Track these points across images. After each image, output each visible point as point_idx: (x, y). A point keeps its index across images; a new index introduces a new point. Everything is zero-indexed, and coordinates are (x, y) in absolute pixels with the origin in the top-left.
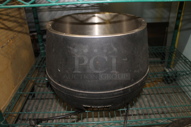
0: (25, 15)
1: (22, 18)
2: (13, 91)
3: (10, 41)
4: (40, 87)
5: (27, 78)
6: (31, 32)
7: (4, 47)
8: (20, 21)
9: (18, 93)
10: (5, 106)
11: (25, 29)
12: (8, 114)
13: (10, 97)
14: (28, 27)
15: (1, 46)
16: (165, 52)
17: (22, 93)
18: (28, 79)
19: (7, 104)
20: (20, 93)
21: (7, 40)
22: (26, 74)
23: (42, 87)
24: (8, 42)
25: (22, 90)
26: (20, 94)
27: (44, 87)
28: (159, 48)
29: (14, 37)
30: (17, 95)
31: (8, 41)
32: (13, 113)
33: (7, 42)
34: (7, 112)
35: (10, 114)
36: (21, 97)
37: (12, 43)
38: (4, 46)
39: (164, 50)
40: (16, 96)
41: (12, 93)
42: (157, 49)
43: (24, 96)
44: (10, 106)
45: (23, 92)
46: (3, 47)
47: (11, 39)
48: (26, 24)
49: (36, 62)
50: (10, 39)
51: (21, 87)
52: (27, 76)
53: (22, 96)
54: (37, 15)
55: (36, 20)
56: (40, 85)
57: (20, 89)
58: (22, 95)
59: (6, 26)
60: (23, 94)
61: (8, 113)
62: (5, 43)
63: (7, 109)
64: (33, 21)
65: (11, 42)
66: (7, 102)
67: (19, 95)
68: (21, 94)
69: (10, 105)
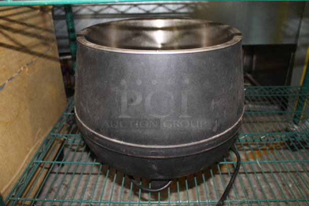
0: (53, 25)
1: (46, 30)
2: (27, 157)
3: (24, 68)
4: (73, 150)
5: (52, 134)
6: (61, 54)
7: (13, 79)
8: (44, 34)
9: (34, 161)
10: (11, 184)
11: (51, 49)
12: (15, 201)
13: (21, 167)
14: (56, 46)
15: (9, 78)
16: (287, 97)
17: (41, 161)
18: (54, 136)
19: (14, 180)
20: (39, 161)
21: (20, 67)
22: (51, 128)
23: (78, 151)
24: (21, 71)
25: (42, 156)
26: (37, 163)
27: (81, 151)
28: (281, 89)
29: (32, 62)
30: (33, 164)
31: (22, 68)
32: (23, 199)
33: (19, 71)
34: (13, 196)
35: (18, 201)
36: (40, 168)
37: (28, 72)
38: (13, 77)
39: (285, 93)
40: (31, 166)
41: (25, 161)
42: (277, 90)
43: (45, 168)
44: (20, 186)
45: (43, 160)
46: (11, 79)
47: (28, 65)
48: (53, 41)
49: (69, 106)
50: (25, 66)
51: (40, 151)
52: (53, 131)
53: (42, 167)
54: (73, 25)
55: (72, 35)
56: (75, 148)
57: (39, 155)
58: (42, 165)
59: (17, 43)
60: (45, 163)
61: (15, 199)
62: (16, 72)
63: (14, 191)
64: (67, 35)
65: (27, 70)
66: (14, 177)
67: (36, 166)
68: (41, 163)
69: (19, 184)
